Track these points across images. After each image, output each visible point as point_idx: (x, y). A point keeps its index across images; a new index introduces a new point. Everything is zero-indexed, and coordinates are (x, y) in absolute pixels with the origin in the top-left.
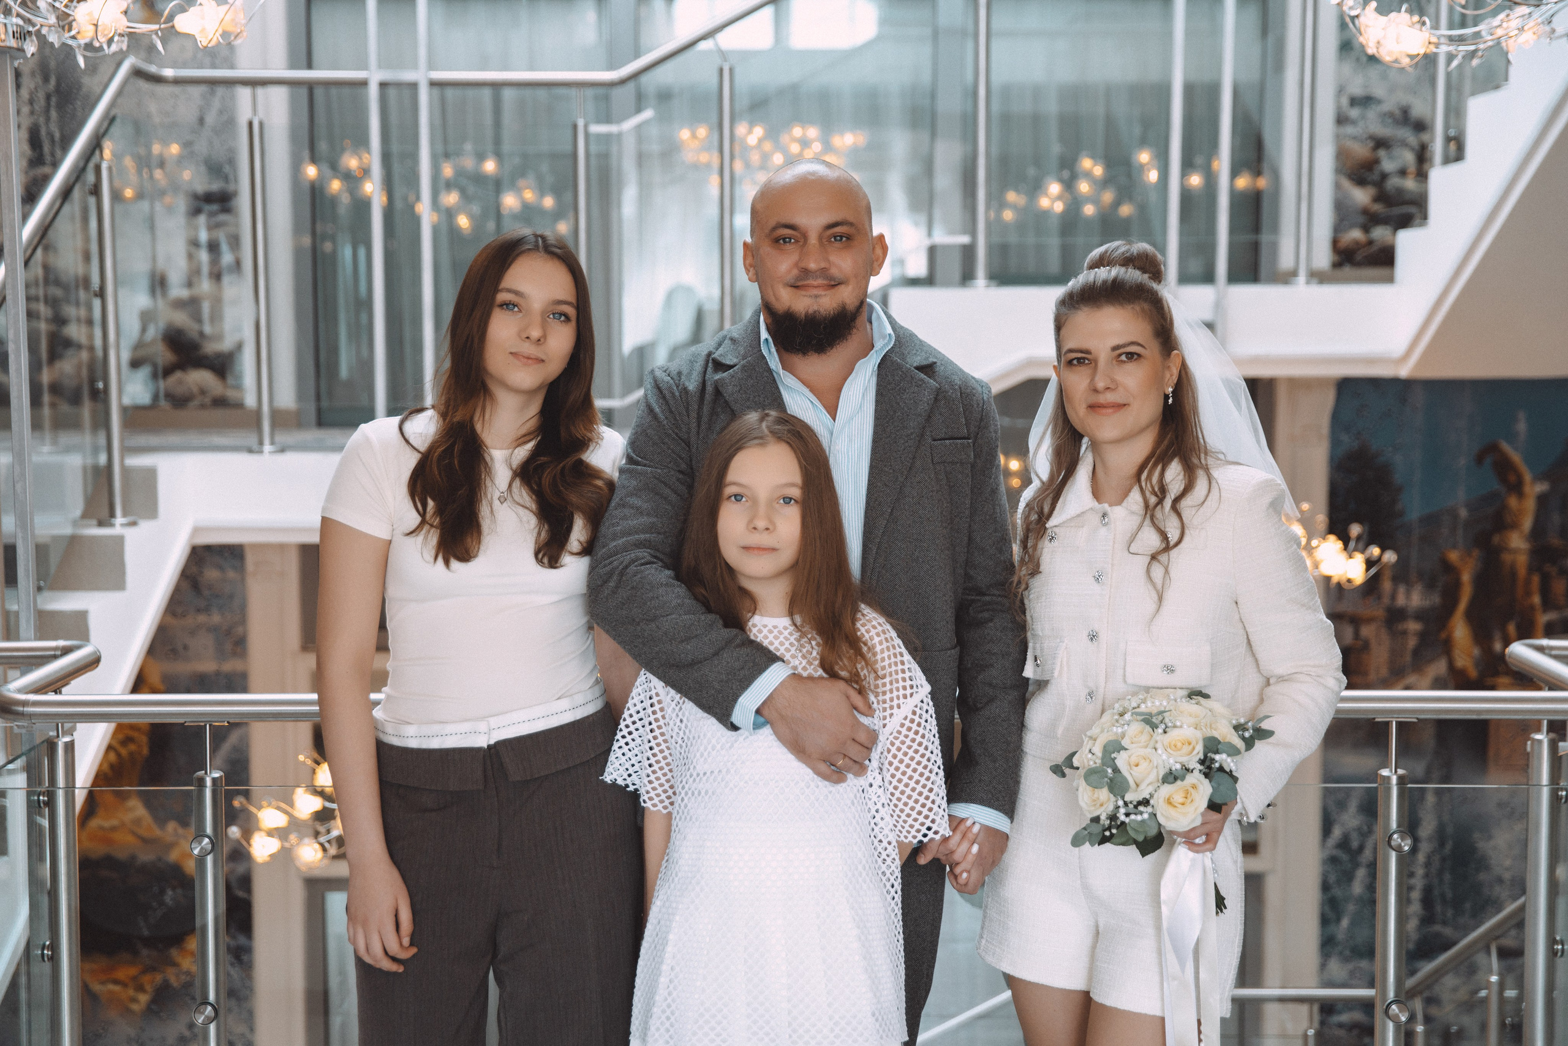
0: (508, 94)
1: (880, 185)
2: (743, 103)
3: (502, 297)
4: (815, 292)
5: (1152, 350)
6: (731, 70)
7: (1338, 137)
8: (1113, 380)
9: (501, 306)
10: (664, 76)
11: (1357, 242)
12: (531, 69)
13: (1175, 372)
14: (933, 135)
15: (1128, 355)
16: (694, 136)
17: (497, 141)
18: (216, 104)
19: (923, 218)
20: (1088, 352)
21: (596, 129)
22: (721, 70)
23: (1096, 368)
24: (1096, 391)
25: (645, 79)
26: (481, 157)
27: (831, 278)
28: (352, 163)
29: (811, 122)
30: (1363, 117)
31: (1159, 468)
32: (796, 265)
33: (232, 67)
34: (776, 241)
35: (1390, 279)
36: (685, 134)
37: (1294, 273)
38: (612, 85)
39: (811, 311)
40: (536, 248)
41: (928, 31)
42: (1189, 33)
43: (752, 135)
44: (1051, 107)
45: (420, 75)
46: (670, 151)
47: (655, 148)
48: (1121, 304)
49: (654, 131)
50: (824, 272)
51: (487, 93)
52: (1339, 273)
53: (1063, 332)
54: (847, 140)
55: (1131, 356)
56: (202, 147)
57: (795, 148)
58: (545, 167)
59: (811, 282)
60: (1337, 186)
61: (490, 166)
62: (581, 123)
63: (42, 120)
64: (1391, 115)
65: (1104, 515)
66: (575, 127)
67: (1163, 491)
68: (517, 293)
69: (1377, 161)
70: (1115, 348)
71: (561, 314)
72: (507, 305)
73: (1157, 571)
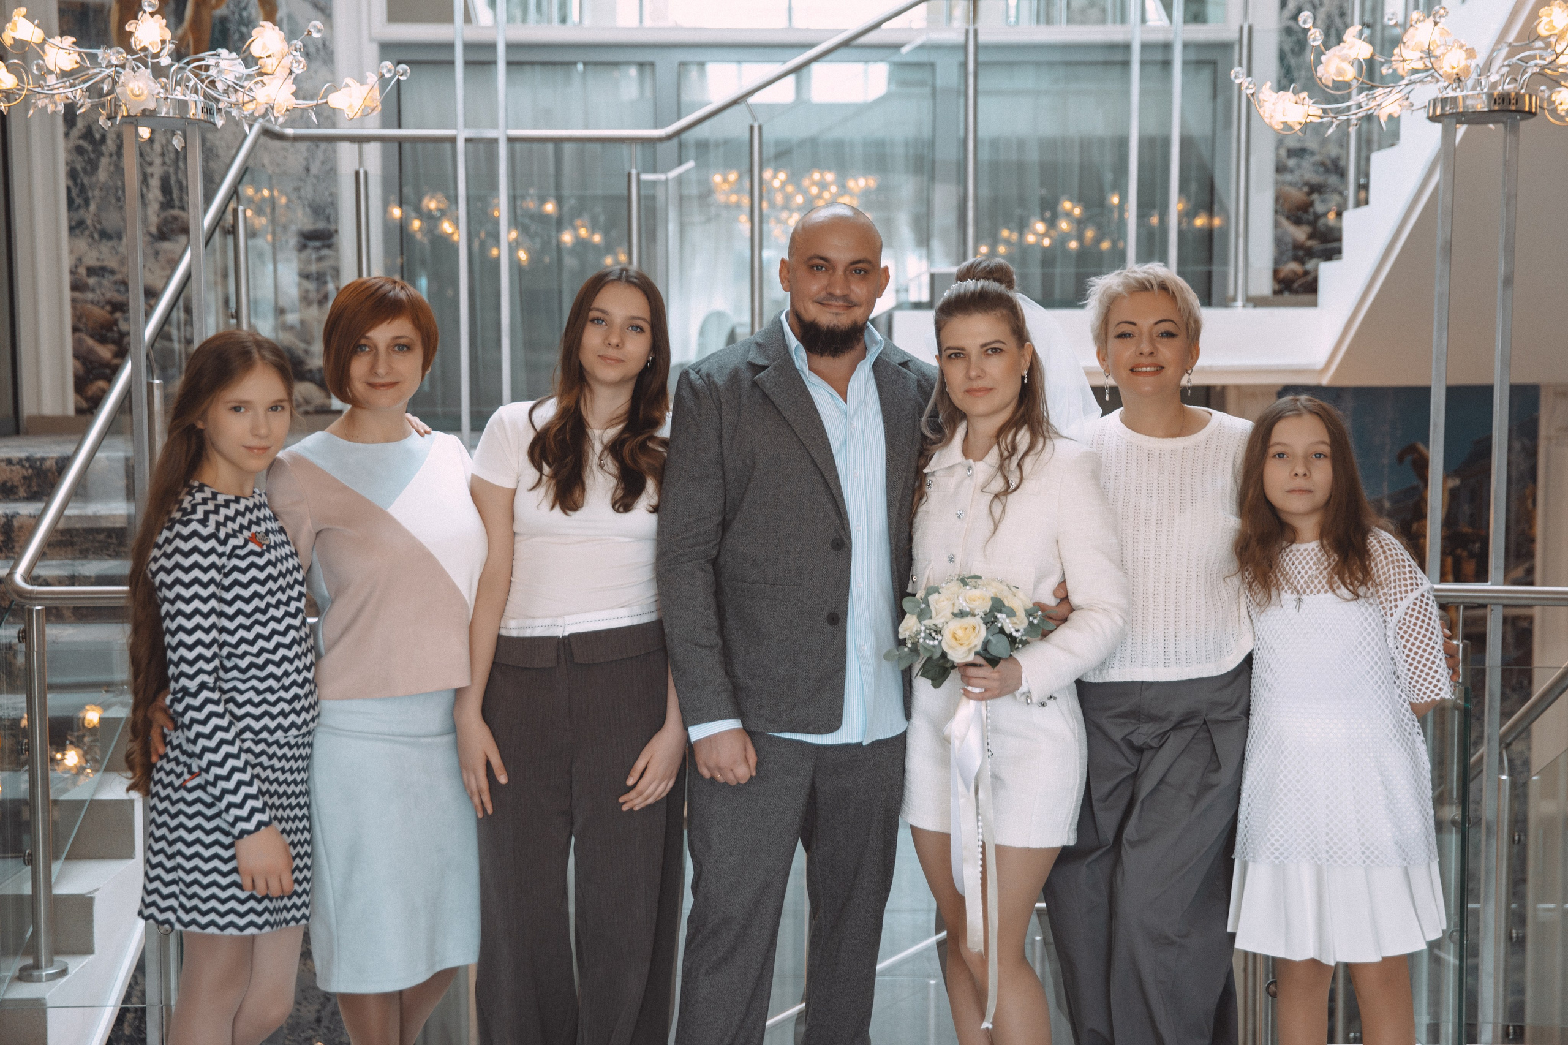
0: (568, 148)
1: (889, 222)
2: (770, 151)
3: (593, 314)
4: (835, 310)
5: (1011, 344)
6: (760, 128)
7: (1277, 182)
8: (983, 371)
9: (593, 320)
10: (703, 131)
11: (1295, 273)
12: (586, 127)
13: (1028, 358)
14: (932, 178)
15: (992, 349)
16: (725, 180)
17: (558, 186)
18: (320, 154)
19: (924, 251)
20: (963, 349)
21: (646, 177)
22: (752, 128)
23: (969, 361)
24: (970, 379)
25: (685, 136)
26: (543, 200)
27: (850, 302)
28: (432, 204)
29: (829, 169)
30: (1299, 166)
31: (1013, 432)
32: (825, 288)
33: (334, 125)
34: (812, 267)
35: (1314, 304)
36: (717, 178)
37: (1234, 299)
38: (661, 140)
39: (832, 325)
40: (619, 278)
41: (927, 90)
42: (1143, 93)
43: (776, 179)
44: (1033, 156)
45: (500, 133)
46: (706, 194)
47: (693, 190)
48: (986, 311)
49: (693, 176)
50: (845, 297)
51: (550, 147)
52: (1279, 298)
53: (943, 333)
54: (860, 183)
55: (995, 351)
56: (308, 191)
57: (814, 190)
58: (598, 209)
59: (834, 303)
60: (1277, 225)
61: (550, 207)
62: (634, 172)
63: (171, 170)
64: (1323, 164)
65: (969, 468)
66: (629, 175)
67: (1014, 449)
68: (602, 311)
69: (1311, 204)
70: (983, 346)
71: (638, 327)
72: (596, 320)
73: (997, 508)
